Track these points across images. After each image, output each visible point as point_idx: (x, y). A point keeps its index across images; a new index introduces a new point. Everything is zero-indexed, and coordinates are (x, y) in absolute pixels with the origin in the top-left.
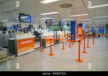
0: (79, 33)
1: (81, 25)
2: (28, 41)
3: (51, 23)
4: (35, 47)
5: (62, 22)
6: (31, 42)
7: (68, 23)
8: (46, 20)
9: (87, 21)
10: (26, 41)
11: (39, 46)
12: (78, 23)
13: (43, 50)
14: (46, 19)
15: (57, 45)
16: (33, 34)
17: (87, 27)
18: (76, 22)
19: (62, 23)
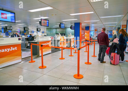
0: (86, 38)
1: (87, 28)
2: (11, 49)
3: (48, 24)
4: (23, 57)
5: (64, 23)
6: (16, 49)
7: (72, 25)
8: (40, 21)
9: (95, 23)
10: (8, 49)
11: (29, 55)
12: (83, 25)
13: (33, 60)
14: (40, 18)
15: (55, 53)
16: (19, 39)
17: (96, 30)
18: (81, 23)
19: (64, 25)
